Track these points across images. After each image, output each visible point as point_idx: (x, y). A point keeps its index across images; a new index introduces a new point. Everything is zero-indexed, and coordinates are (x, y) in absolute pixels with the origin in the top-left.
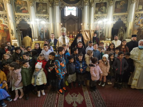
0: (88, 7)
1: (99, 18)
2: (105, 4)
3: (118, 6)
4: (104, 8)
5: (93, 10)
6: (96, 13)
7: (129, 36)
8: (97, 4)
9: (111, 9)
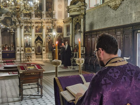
0: (20, 28)
1: (27, 35)
2: (30, 27)
3: (37, 29)
4: (29, 29)
5: (23, 30)
6: (25, 32)
7: (44, 46)
8: (25, 27)
9: (34, 31)
